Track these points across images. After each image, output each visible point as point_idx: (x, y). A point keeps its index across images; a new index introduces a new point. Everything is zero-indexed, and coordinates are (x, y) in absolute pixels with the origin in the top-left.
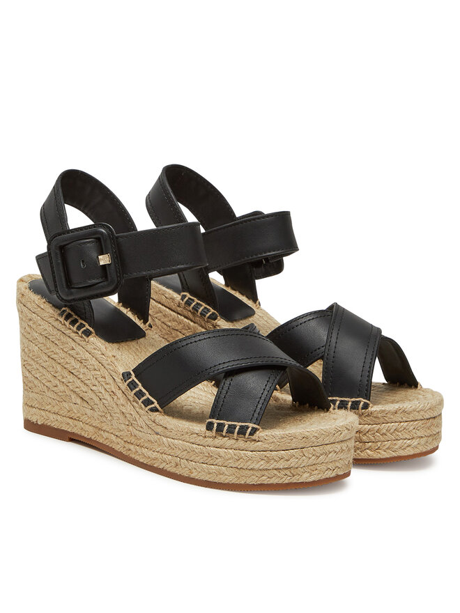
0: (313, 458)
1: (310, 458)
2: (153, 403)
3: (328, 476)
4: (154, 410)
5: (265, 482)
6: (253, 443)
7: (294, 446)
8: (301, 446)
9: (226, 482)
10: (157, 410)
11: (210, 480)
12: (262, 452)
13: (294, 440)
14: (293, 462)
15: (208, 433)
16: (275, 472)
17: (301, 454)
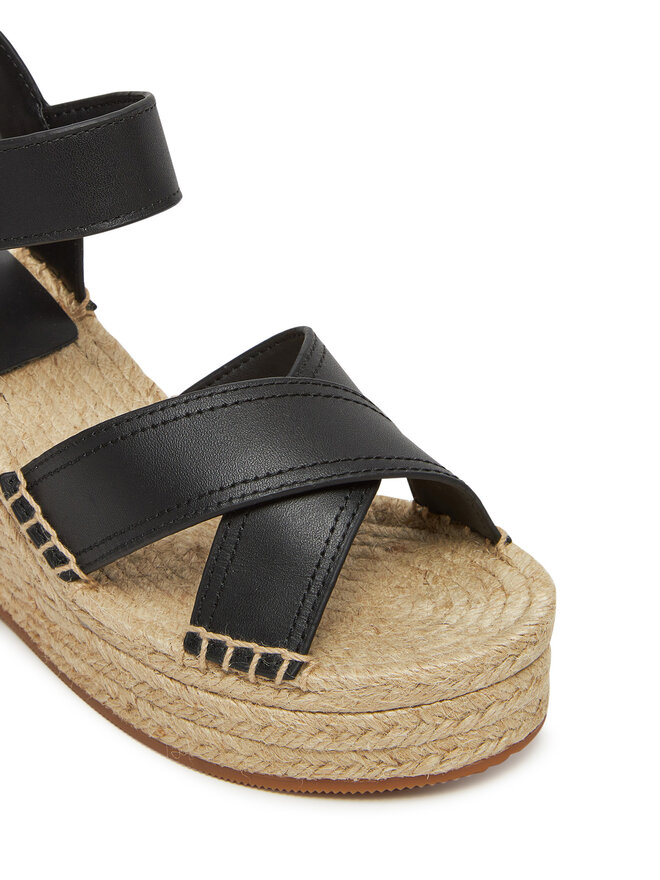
0: (447, 723)
1: (437, 726)
2: (65, 561)
3: (485, 756)
4: (70, 577)
5: (333, 777)
6: (295, 695)
7: (395, 703)
8: (413, 703)
9: (241, 768)
10: (76, 578)
11: (203, 758)
12: (319, 715)
13: (396, 692)
14: (396, 737)
15: (189, 659)
16: (354, 756)
17: (416, 719)
